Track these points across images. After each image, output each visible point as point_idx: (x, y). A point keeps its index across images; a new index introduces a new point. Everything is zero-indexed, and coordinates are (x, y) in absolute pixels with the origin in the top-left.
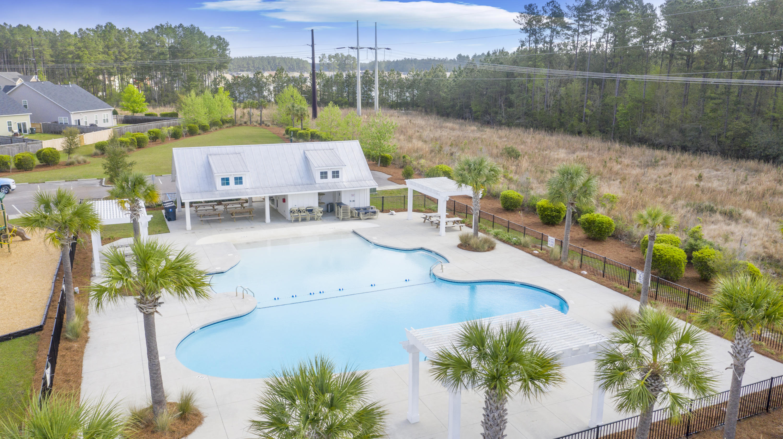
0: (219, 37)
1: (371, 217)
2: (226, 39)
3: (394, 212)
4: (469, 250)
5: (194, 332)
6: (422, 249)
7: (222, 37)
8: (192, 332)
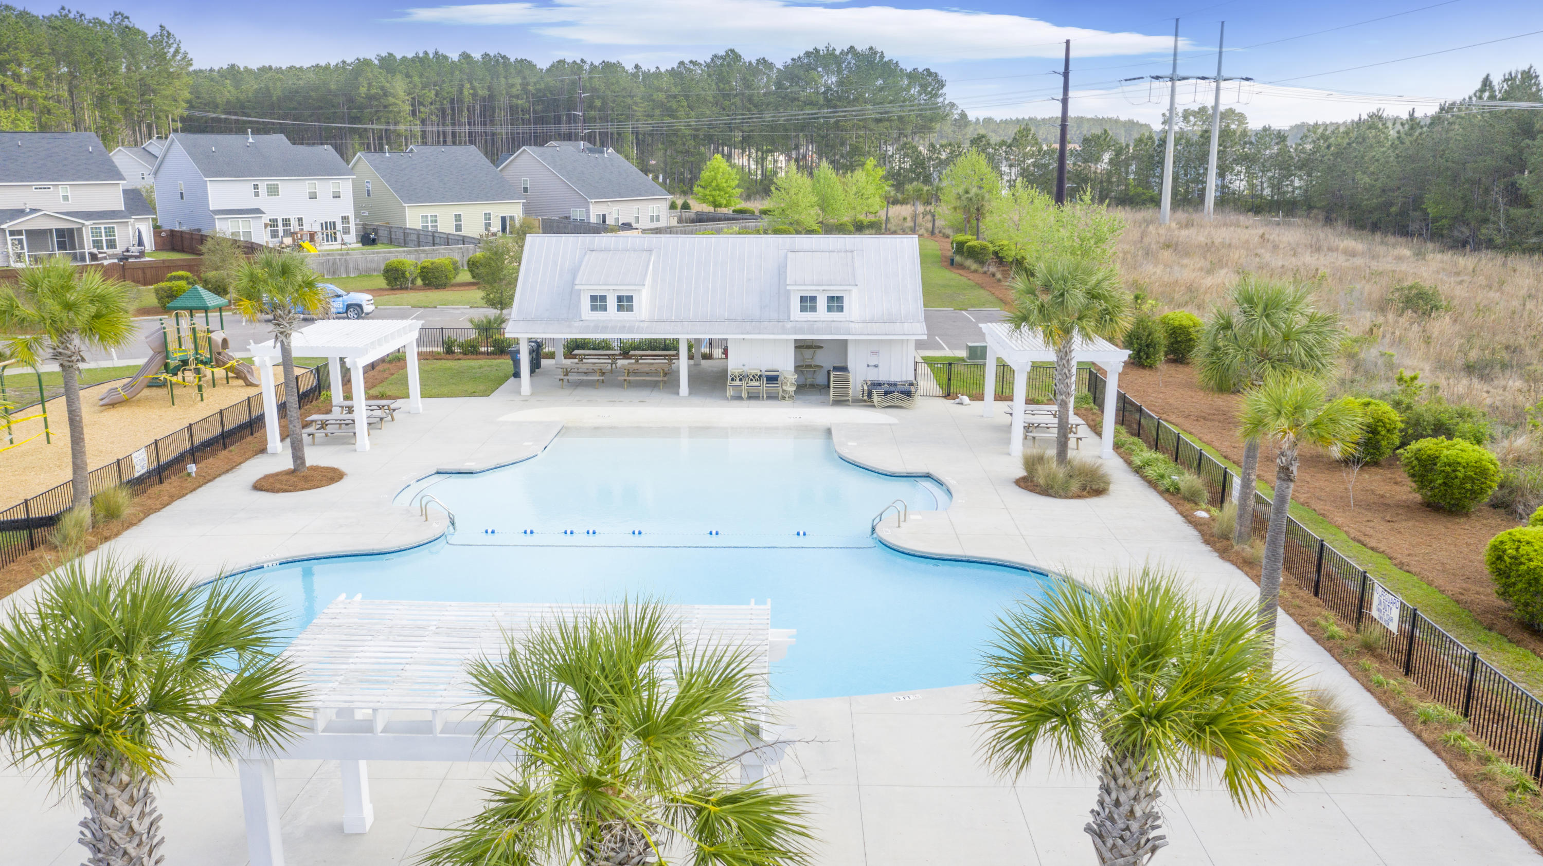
0: (928, 70)
1: (898, 403)
2: (940, 74)
3: (966, 399)
4: (1031, 491)
5: (262, 567)
6: (928, 476)
7: (932, 70)
8: (259, 565)
